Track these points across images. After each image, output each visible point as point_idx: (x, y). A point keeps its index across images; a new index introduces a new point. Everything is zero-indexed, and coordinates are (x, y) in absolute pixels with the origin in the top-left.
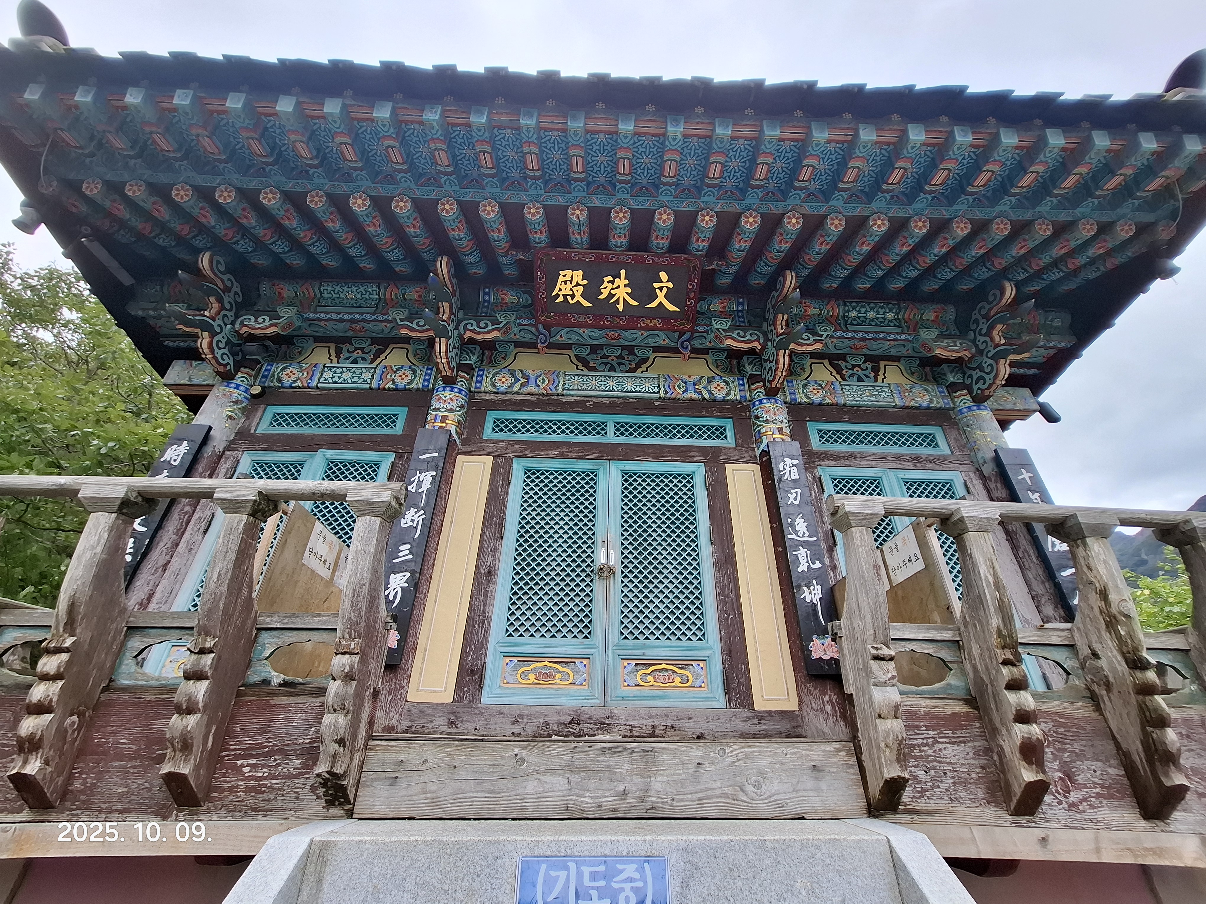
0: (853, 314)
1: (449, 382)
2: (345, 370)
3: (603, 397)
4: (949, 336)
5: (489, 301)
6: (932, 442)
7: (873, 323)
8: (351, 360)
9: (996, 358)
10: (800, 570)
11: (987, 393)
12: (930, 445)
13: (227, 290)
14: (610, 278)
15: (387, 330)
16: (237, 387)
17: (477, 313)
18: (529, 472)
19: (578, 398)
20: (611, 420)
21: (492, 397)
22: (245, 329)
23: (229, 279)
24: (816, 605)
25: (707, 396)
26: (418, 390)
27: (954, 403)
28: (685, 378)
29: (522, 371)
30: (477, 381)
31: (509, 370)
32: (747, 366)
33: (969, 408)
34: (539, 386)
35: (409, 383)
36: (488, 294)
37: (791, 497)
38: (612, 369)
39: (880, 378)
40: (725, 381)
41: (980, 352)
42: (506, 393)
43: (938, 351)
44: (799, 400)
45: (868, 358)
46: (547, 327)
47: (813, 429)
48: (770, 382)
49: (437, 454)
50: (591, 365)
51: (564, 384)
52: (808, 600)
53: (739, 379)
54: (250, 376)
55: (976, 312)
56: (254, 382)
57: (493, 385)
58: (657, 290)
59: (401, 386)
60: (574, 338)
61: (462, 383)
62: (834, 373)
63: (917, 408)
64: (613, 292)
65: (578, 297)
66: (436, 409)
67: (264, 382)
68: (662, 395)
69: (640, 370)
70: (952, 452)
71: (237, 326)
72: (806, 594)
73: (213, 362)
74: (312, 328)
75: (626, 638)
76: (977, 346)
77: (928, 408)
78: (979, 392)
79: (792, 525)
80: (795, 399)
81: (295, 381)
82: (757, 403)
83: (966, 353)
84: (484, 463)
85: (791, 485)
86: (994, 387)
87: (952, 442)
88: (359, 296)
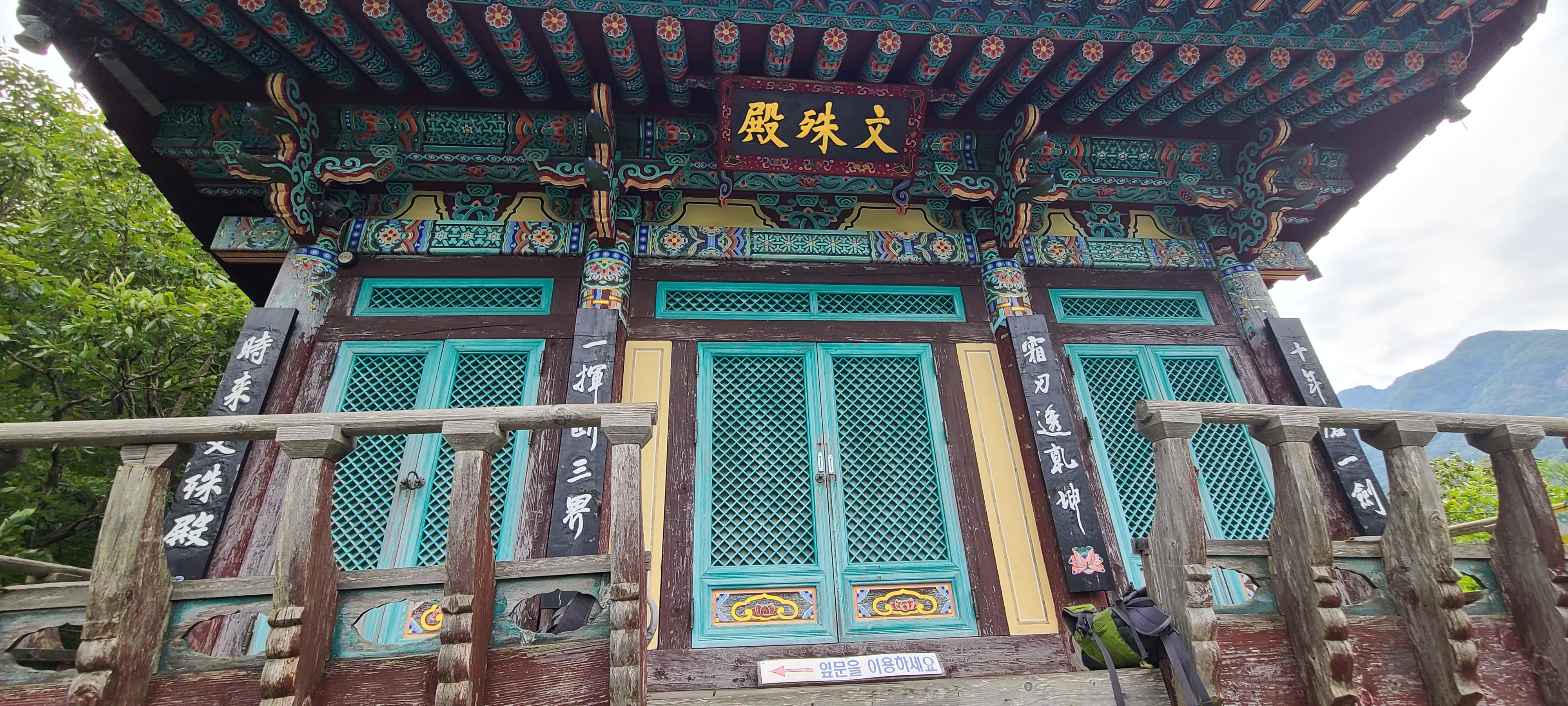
0: (1102, 154)
1: (607, 244)
2: (463, 228)
3: (801, 261)
4: (1213, 182)
5: (652, 138)
6: (1194, 311)
7: (1125, 166)
8: (468, 214)
9: (1268, 209)
10: (1053, 471)
11: (1255, 251)
12: (1191, 314)
13: (302, 123)
14: (813, 113)
15: (515, 174)
16: (321, 254)
17: (638, 153)
18: (718, 359)
19: (771, 263)
20: (813, 291)
21: (661, 263)
22: (327, 176)
23: (305, 109)
24: (1074, 512)
25: (928, 258)
26: (564, 255)
27: (1217, 262)
28: (901, 235)
29: (696, 228)
30: (641, 243)
31: (680, 227)
32: (976, 221)
33: (1234, 268)
34: (720, 248)
35: (552, 247)
36: (651, 128)
37: (1039, 384)
38: (809, 225)
39: (1131, 231)
40: (949, 239)
41: (1248, 202)
42: (678, 258)
43: (1200, 201)
44: (1038, 262)
45: (1117, 207)
46: (729, 173)
47: (1056, 297)
48: (1007, 241)
49: (604, 342)
50: (782, 219)
51: (752, 246)
52: (1065, 507)
53: (965, 236)
54: (335, 238)
55: (1244, 152)
56: (341, 247)
57: (662, 247)
58: (871, 128)
59: (541, 250)
60: (760, 184)
61: (622, 247)
62: (1077, 226)
63: (1175, 269)
64: (816, 130)
65: (771, 136)
66: (593, 282)
67: (356, 247)
68: (874, 257)
69: (843, 226)
70: (1216, 322)
71: (317, 171)
72: (1062, 500)
73: (291, 222)
74: (413, 171)
75: (856, 560)
76: (1244, 194)
77: (1188, 269)
78: (1246, 249)
79: (1042, 418)
80: (1034, 261)
81: (398, 245)
82: (990, 267)
83: (1232, 203)
84: (662, 350)
85: (1038, 368)
86: (1264, 244)
87: (1215, 309)
88: (479, 130)
